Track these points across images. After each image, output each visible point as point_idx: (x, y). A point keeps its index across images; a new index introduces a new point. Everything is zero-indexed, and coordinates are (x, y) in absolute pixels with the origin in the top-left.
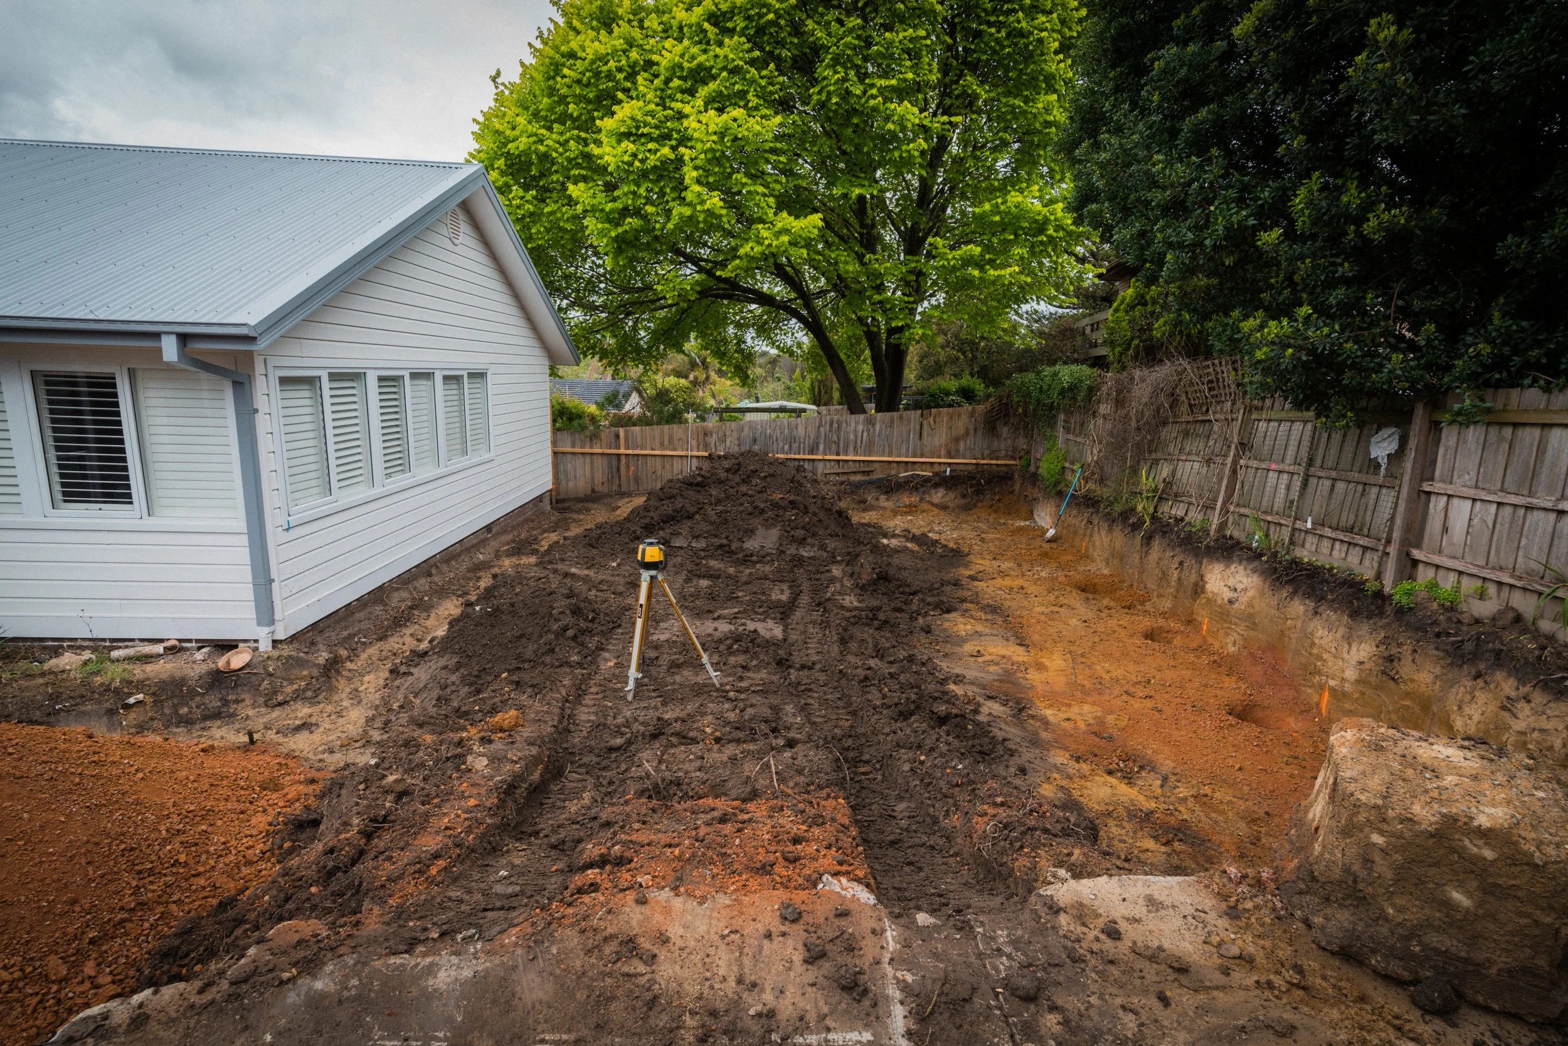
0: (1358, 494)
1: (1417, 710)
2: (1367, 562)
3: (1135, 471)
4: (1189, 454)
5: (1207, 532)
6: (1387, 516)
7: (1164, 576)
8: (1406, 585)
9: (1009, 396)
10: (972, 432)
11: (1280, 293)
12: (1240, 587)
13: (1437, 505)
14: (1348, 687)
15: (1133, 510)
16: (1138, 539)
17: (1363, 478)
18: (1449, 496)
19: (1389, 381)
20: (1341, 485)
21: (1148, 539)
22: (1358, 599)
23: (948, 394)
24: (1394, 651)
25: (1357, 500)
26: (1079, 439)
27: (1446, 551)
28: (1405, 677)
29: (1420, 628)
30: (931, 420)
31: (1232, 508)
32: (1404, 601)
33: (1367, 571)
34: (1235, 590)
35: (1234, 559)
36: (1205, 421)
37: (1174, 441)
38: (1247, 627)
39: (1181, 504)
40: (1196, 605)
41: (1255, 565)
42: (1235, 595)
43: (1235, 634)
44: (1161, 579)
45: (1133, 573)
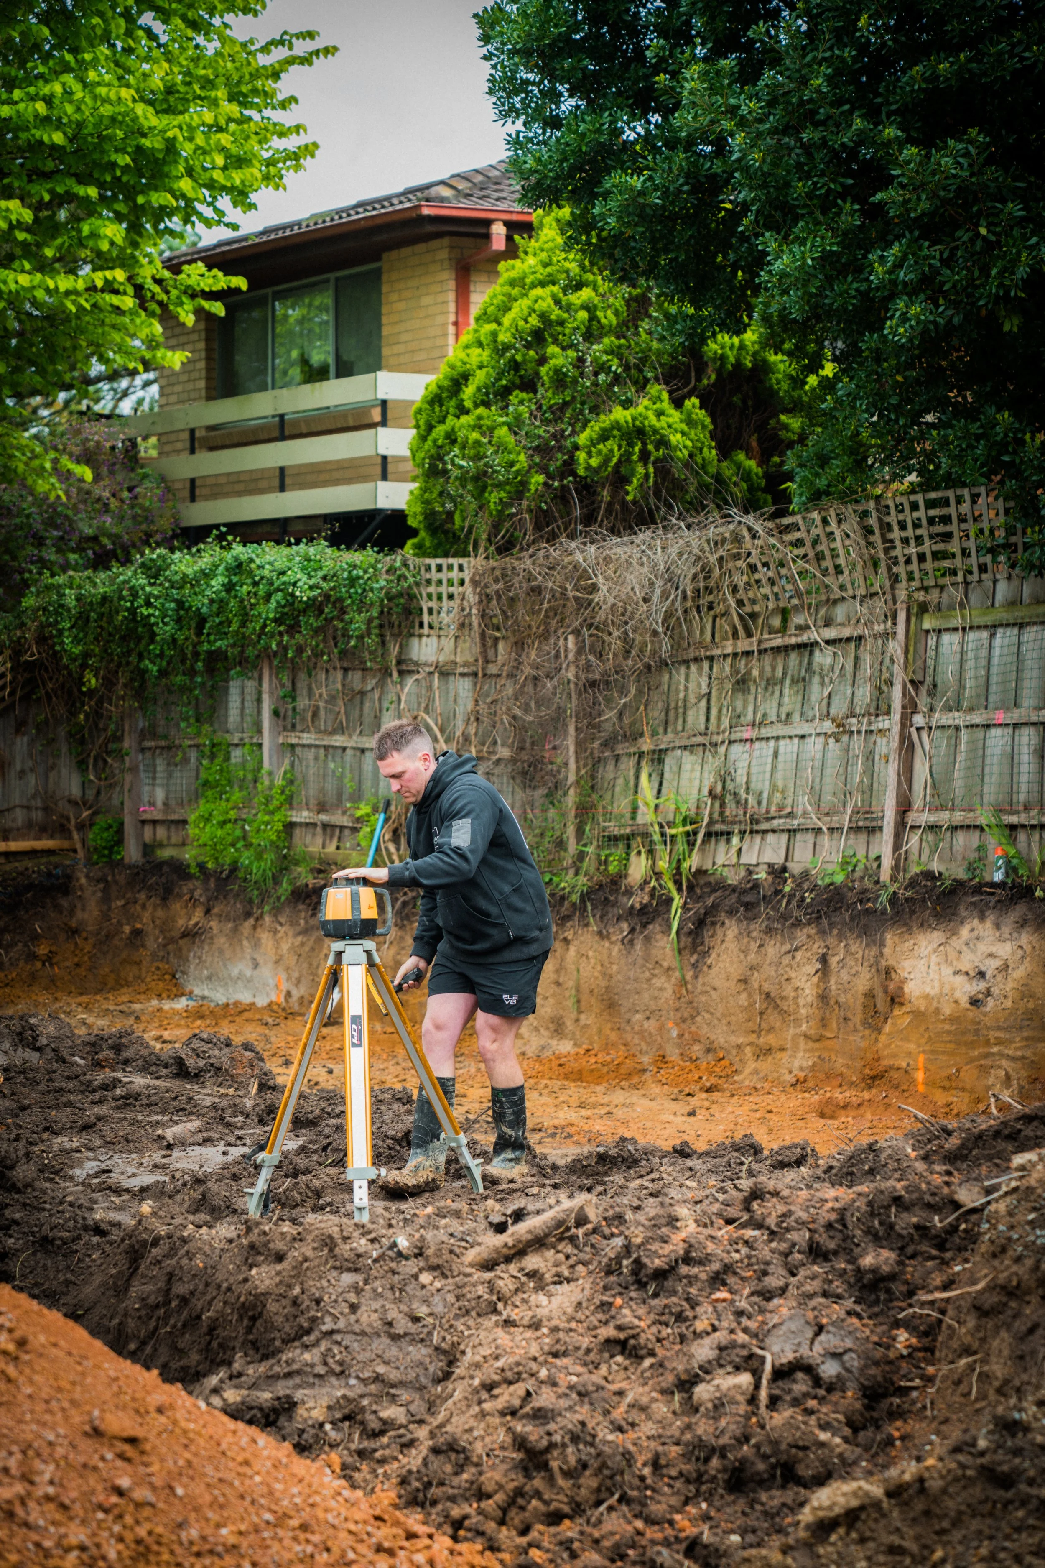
4: (759, 725)
7: (772, 1003)
12: (991, 966)
21: (697, 933)
26: (341, 741)
34: (982, 975)
35: (964, 914)
36: (785, 649)
37: (703, 703)
38: (1027, 1039)
39: (770, 838)
40: (883, 1038)
41: (1020, 910)
42: (982, 985)
43: (1004, 1063)
44: (761, 1014)
45: (661, 1028)
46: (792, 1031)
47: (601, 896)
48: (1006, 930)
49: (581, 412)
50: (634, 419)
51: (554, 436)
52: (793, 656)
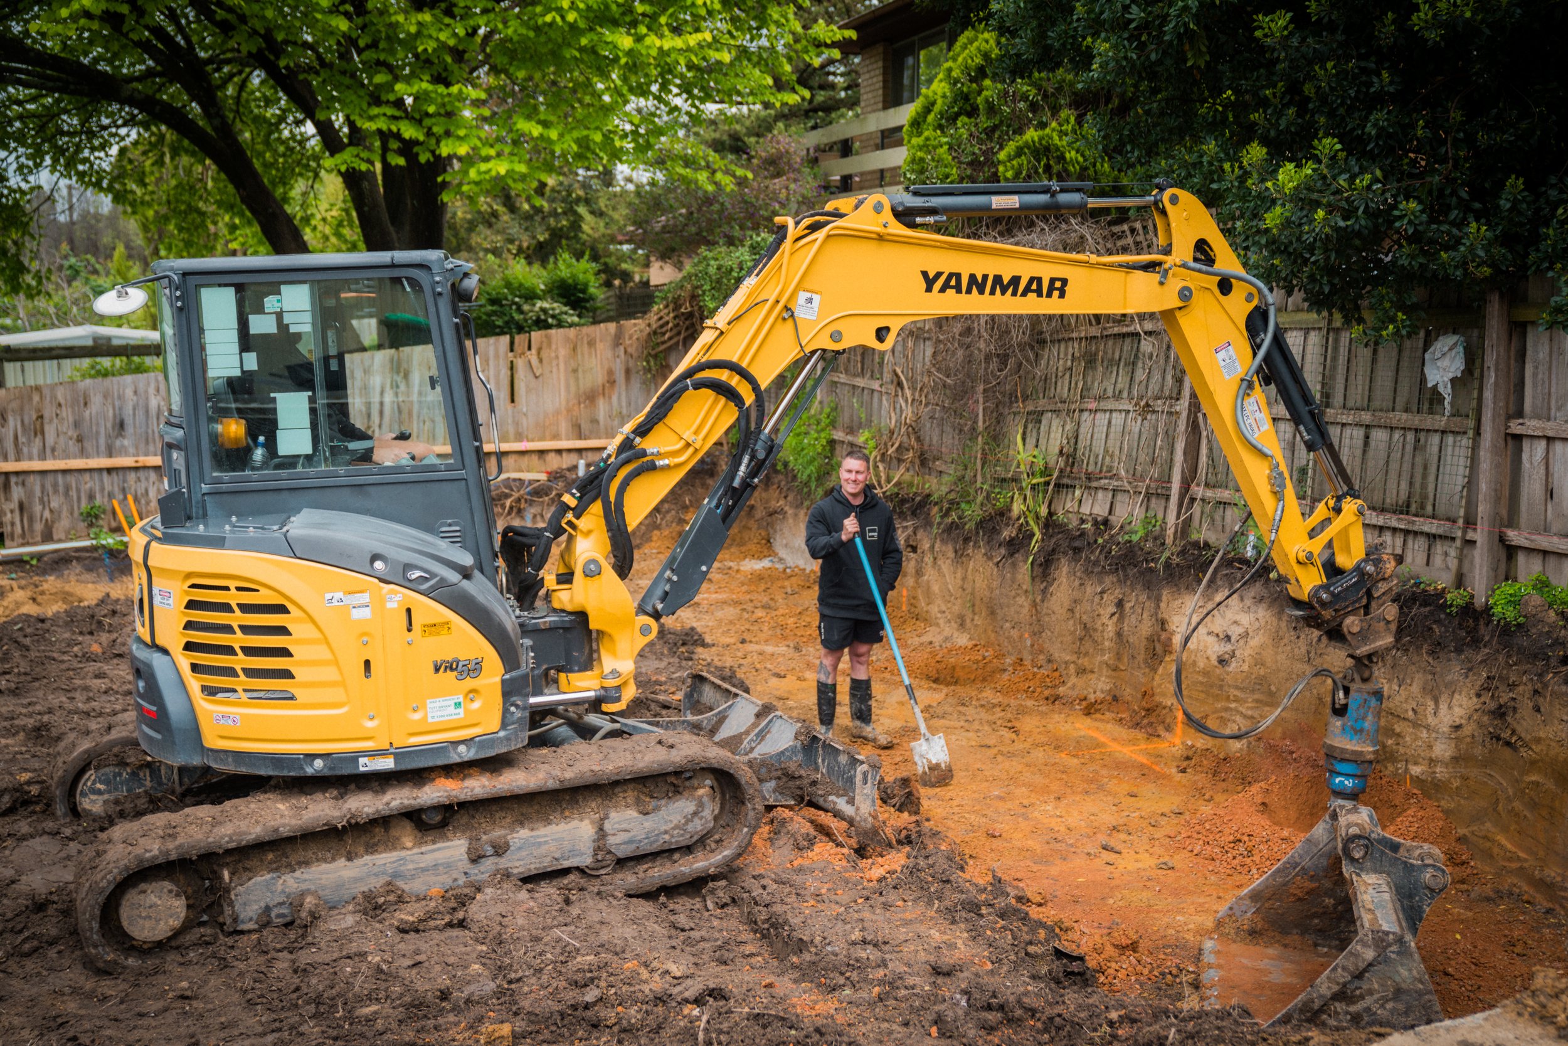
0: (1409, 448)
1: (1550, 785)
2: (1438, 560)
3: (997, 437)
4: (1101, 398)
5: (1159, 539)
6: (1461, 481)
7: (1087, 632)
8: (1508, 589)
9: (693, 297)
10: (620, 376)
11: (1280, 114)
12: (1235, 632)
13: (1533, 454)
14: (1441, 772)
15: (1003, 513)
16: (1024, 570)
17: (1415, 420)
18: (1550, 440)
19: (1464, 264)
20: (1379, 436)
21: (1045, 567)
22: (1438, 622)
23: (531, 296)
24: (1504, 698)
25: (1408, 457)
26: (860, 382)
27: (1554, 529)
28: (1527, 737)
29: (1535, 655)
30: (532, 356)
31: (1199, 491)
32: (1510, 614)
33: (1439, 576)
34: (1228, 638)
35: (1220, 583)
36: (1124, 336)
37: (1067, 376)
38: (1257, 701)
39: (1100, 494)
40: (1157, 678)
41: (1257, 588)
42: (1229, 648)
43: (1238, 718)
44: (1081, 639)
45: (1021, 637)
46: (1099, 658)
47: (990, 525)
48: (1248, 602)
49: (1007, 133)
50: (1041, 139)
51: (984, 153)
52: (1128, 341)
